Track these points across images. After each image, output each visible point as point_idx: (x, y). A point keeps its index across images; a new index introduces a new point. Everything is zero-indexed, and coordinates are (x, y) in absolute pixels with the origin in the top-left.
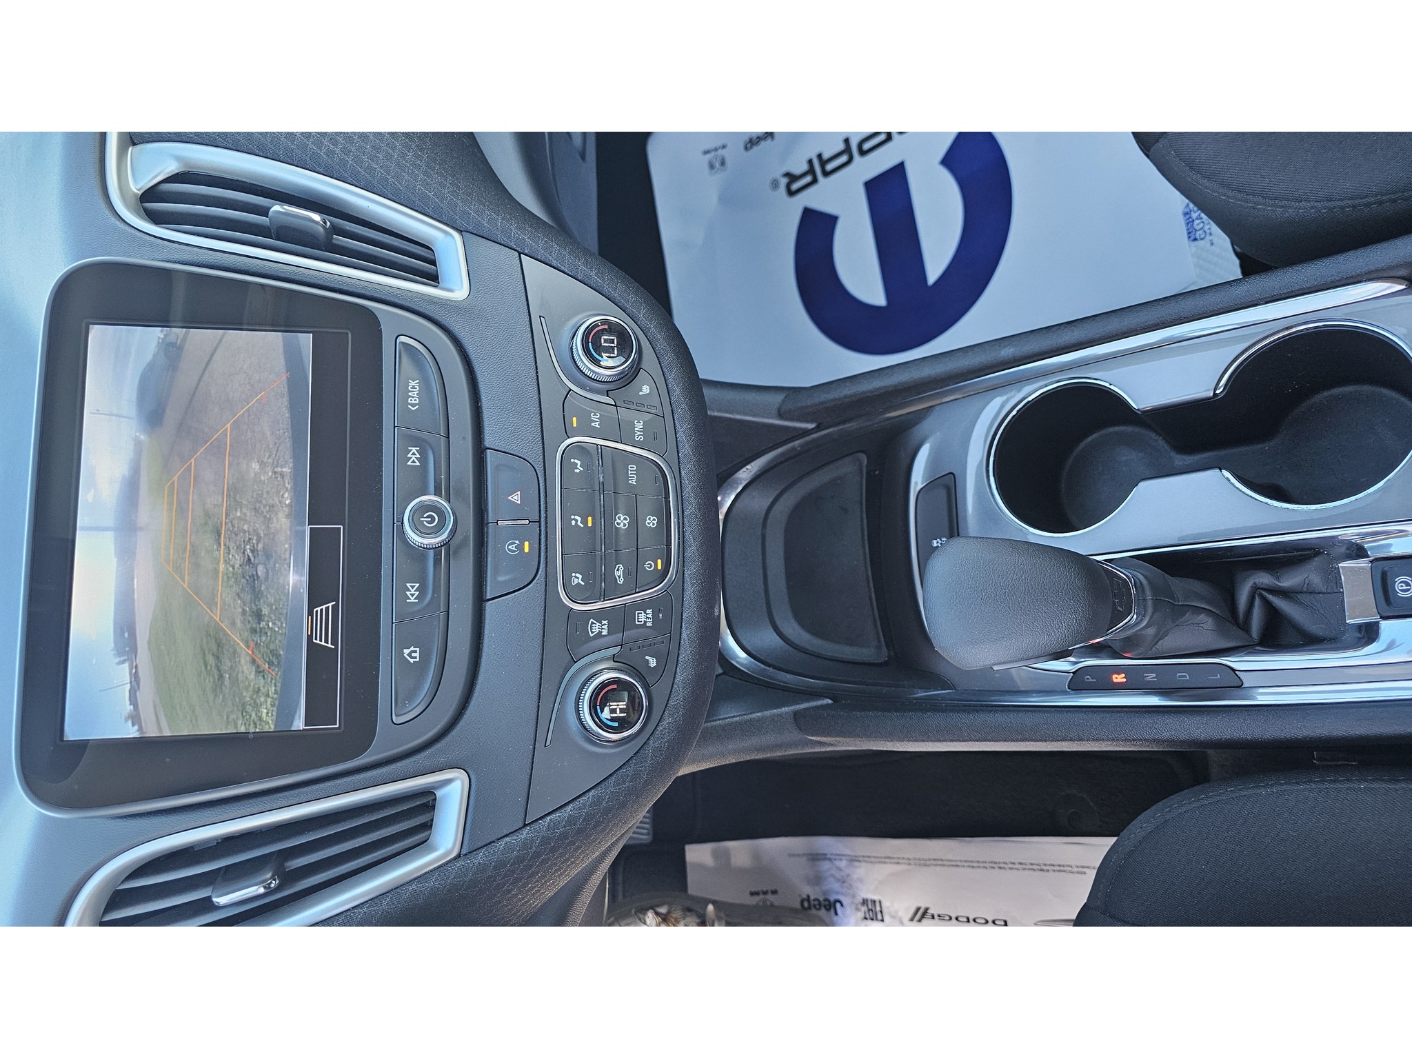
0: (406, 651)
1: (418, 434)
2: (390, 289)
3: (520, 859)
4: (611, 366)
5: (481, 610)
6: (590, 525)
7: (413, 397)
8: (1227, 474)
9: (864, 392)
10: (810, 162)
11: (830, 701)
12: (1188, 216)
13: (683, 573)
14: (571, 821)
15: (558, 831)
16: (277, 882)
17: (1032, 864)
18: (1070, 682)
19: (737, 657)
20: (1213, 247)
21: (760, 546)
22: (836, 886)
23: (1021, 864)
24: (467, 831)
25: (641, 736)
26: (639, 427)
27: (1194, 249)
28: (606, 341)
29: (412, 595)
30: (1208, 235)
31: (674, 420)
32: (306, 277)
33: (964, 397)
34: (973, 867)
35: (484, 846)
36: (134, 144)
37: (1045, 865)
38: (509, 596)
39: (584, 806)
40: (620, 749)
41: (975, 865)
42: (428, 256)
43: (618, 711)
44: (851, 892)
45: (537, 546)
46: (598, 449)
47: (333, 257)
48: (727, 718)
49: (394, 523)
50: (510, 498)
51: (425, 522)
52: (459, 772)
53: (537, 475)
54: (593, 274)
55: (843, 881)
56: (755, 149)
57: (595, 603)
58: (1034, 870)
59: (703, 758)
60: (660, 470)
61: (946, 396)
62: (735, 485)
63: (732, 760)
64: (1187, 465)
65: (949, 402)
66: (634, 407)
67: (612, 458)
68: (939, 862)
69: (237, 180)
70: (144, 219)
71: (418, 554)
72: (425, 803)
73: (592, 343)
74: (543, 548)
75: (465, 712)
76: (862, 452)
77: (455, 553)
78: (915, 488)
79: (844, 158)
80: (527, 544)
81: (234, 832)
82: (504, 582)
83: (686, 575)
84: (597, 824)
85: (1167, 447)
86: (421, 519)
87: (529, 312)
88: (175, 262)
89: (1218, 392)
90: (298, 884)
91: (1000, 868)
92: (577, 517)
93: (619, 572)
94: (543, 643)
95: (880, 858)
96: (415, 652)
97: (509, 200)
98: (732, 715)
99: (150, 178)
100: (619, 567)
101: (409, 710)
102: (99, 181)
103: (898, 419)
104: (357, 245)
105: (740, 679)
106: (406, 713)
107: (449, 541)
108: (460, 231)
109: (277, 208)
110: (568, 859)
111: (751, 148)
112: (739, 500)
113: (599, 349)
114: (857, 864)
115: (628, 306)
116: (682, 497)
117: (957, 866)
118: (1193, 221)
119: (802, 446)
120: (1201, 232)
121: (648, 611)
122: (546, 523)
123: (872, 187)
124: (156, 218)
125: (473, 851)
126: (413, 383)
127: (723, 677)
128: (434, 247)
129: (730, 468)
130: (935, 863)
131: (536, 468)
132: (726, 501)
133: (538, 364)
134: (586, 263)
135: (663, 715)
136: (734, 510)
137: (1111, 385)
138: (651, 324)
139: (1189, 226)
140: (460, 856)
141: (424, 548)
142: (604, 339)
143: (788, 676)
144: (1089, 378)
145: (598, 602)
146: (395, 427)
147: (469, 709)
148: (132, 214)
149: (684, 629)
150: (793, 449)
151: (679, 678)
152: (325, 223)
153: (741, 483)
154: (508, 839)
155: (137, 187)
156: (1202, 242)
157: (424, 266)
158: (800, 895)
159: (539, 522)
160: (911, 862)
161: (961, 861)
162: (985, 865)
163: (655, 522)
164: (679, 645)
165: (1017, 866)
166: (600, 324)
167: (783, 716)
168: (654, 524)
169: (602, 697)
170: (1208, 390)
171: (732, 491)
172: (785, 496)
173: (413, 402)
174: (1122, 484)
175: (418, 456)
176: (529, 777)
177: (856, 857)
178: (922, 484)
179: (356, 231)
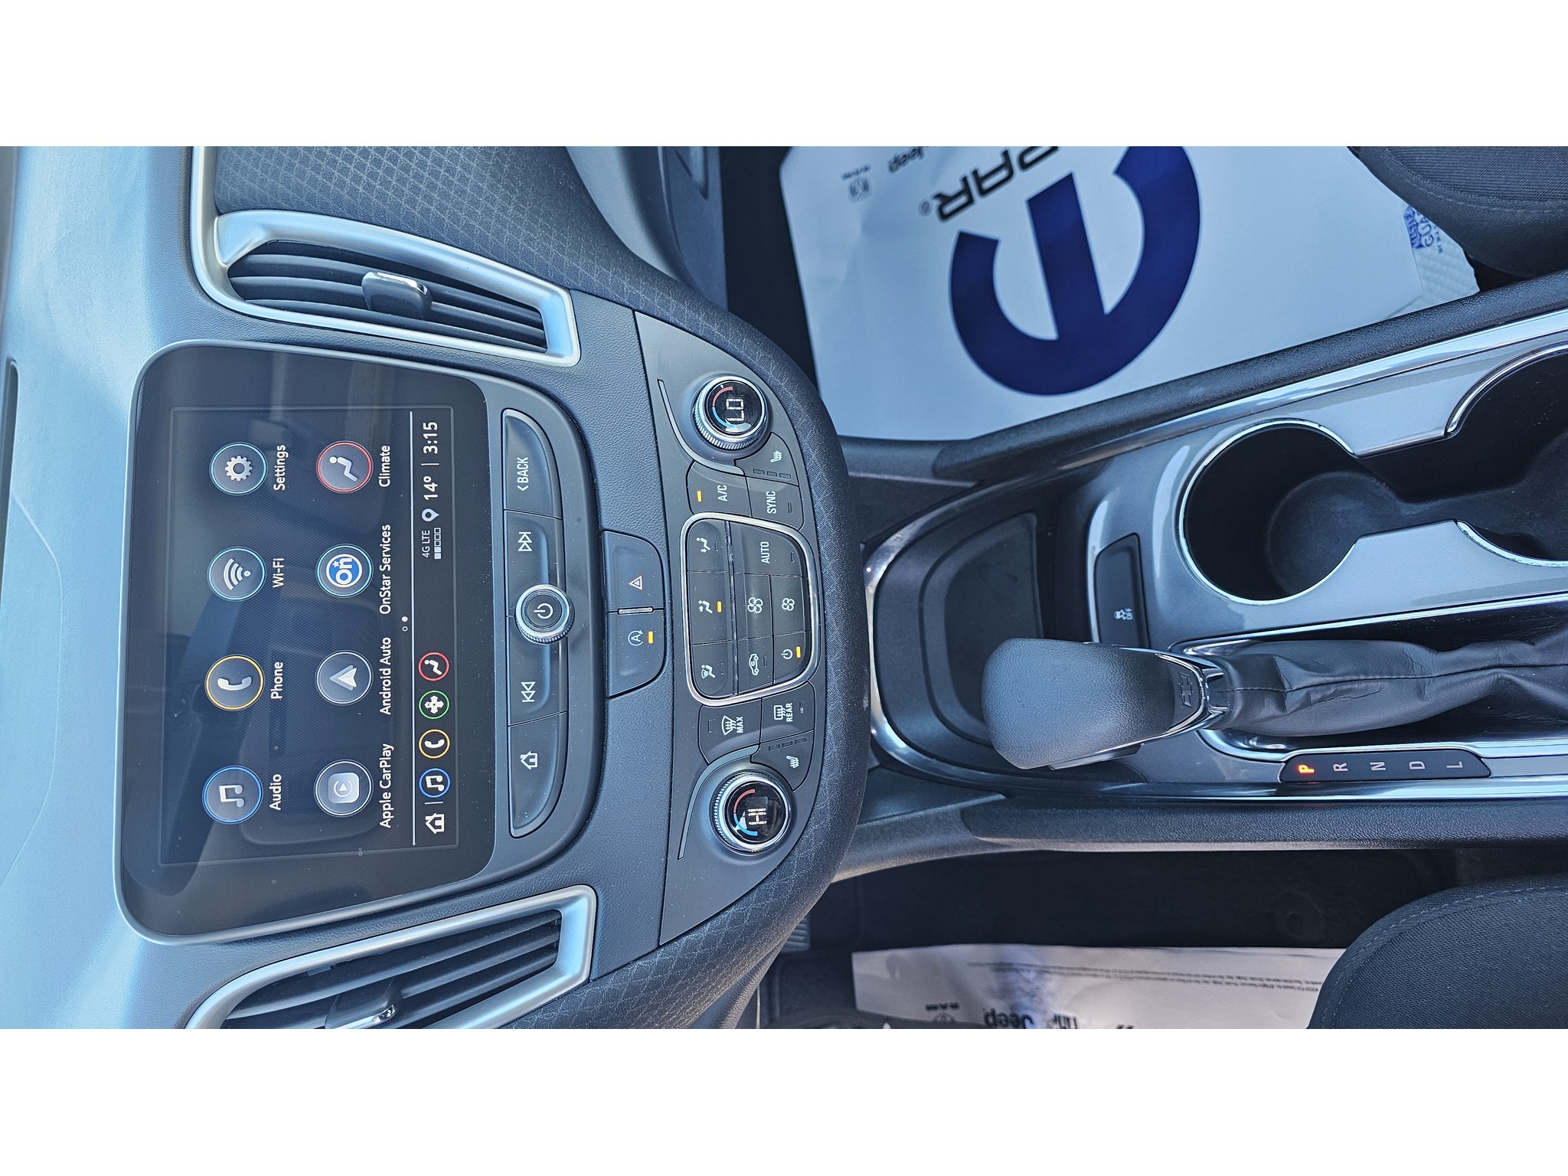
0: (523, 757)
1: (530, 516)
2: (493, 358)
3: (655, 984)
4: (736, 432)
5: (604, 709)
6: (720, 610)
7: (522, 477)
8: (1463, 526)
9: (1031, 444)
10: (965, 180)
11: (1002, 797)
12: (1410, 220)
13: (826, 662)
14: (709, 941)
15: (696, 954)
16: (394, 1011)
17: (1253, 979)
18: (1282, 772)
19: (894, 747)
20: (1442, 254)
21: (917, 622)
22: (1025, 1001)
23: (1239, 978)
24: (596, 954)
25: (784, 846)
26: (771, 499)
27: (1418, 258)
28: (731, 404)
29: (528, 695)
30: (1436, 240)
31: (810, 488)
32: (403, 350)
33: (1147, 446)
34: (1183, 981)
35: (615, 970)
36: (220, 214)
37: (1269, 980)
38: (633, 693)
39: (722, 926)
40: (762, 860)
41: (1186, 978)
42: (535, 318)
43: (757, 819)
44: (1041, 1007)
45: (662, 636)
46: (726, 525)
47: (433, 325)
48: (885, 818)
49: (506, 617)
50: (631, 584)
51: (539, 615)
52: (584, 889)
53: (660, 557)
54: (715, 329)
55: (1032, 995)
56: (902, 170)
57: (728, 697)
58: (1256, 986)
59: (860, 863)
60: (797, 548)
61: (1126, 445)
62: (886, 554)
63: (891, 864)
64: (1415, 515)
65: (1129, 451)
66: (765, 476)
67: (742, 535)
68: (1144, 975)
69: (328, 247)
70: (233, 296)
71: (533, 650)
72: (550, 923)
73: (716, 406)
74: (669, 638)
75: (589, 822)
76: (1031, 511)
77: (574, 646)
78: (1093, 552)
79: (1003, 174)
80: (651, 634)
81: (346, 958)
82: (627, 677)
83: (829, 664)
84: (739, 945)
85: (1391, 495)
86: (535, 611)
87: (646, 376)
88: (264, 341)
89: (1450, 430)
90: (416, 1013)
91: (1215, 982)
92: (705, 603)
93: (754, 662)
94: (673, 744)
95: (1074, 969)
96: (533, 757)
97: (621, 251)
98: (891, 814)
99: (237, 250)
100: (753, 656)
101: (528, 821)
102: (184, 257)
103: (1071, 473)
104: (458, 311)
105: (899, 772)
106: (524, 826)
107: (566, 634)
108: (567, 289)
109: (370, 275)
110: (709, 983)
111: (897, 169)
112: (892, 571)
113: (723, 413)
114: (1047, 976)
115: (756, 363)
116: (822, 575)
117: (1165, 979)
118: (1418, 224)
119: (962, 506)
120: (1427, 237)
121: (788, 705)
122: (672, 610)
123: (1037, 205)
124: (245, 293)
125: (602, 977)
126: (522, 461)
127: (879, 770)
128: (540, 307)
129: (880, 534)
130: (1138, 975)
131: (658, 549)
132: (877, 572)
133: (657, 434)
134: (708, 318)
135: (808, 821)
136: (887, 582)
137: (1320, 426)
138: (781, 382)
139: (1413, 230)
140: (589, 982)
141: (539, 642)
142: (730, 402)
143: (954, 768)
144: (1295, 419)
145: (731, 696)
146: (504, 510)
147: (593, 819)
148: (219, 290)
149: (829, 724)
150: (951, 511)
151: (825, 780)
152: (422, 289)
153: (893, 552)
154: (640, 963)
155: (225, 260)
156: (1429, 249)
157: (531, 330)
158: (984, 1009)
159: (664, 609)
160: (1111, 974)
161: (1169, 974)
162: (1197, 979)
163: (792, 605)
164: (824, 742)
165: (1235, 980)
166: (722, 386)
167: (950, 814)
168: (790, 607)
169: (738, 805)
170: (1439, 428)
171: (883, 561)
172: (944, 563)
173: (523, 481)
174: (1338, 539)
175: (530, 541)
176: (662, 894)
177: (1046, 967)
178: (1101, 547)
179: (456, 295)
